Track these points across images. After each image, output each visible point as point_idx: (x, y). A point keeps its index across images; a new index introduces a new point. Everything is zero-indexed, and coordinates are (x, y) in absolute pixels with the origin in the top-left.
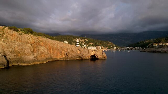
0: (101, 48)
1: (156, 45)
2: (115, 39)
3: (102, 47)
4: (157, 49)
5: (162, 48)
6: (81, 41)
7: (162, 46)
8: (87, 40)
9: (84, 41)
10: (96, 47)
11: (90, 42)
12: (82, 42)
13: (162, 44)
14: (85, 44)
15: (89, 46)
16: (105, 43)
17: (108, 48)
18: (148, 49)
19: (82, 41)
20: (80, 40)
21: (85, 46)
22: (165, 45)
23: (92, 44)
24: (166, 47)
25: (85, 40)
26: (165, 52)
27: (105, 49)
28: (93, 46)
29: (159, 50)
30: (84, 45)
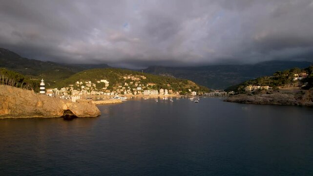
0: (169, 93)
1: (250, 89)
2: (210, 75)
3: (171, 91)
4: (248, 97)
5: (257, 96)
6: (133, 79)
7: (259, 90)
8: (145, 78)
9: (138, 79)
10: (159, 91)
11: (150, 82)
12: (134, 82)
13: (259, 87)
14: (140, 85)
15: (146, 89)
16: (180, 83)
17: (181, 94)
18: (236, 97)
19: (135, 78)
20: (132, 77)
21: (139, 89)
22: (263, 89)
23: (152, 85)
24: (264, 93)
25: (141, 78)
26: (259, 104)
27: (175, 95)
28: (154, 88)
29: (252, 98)
30: (138, 86)
